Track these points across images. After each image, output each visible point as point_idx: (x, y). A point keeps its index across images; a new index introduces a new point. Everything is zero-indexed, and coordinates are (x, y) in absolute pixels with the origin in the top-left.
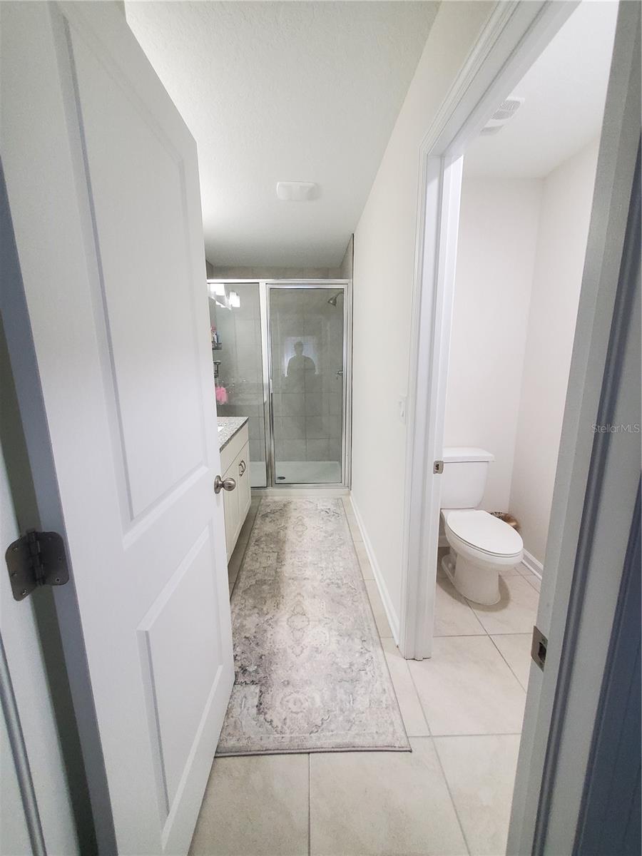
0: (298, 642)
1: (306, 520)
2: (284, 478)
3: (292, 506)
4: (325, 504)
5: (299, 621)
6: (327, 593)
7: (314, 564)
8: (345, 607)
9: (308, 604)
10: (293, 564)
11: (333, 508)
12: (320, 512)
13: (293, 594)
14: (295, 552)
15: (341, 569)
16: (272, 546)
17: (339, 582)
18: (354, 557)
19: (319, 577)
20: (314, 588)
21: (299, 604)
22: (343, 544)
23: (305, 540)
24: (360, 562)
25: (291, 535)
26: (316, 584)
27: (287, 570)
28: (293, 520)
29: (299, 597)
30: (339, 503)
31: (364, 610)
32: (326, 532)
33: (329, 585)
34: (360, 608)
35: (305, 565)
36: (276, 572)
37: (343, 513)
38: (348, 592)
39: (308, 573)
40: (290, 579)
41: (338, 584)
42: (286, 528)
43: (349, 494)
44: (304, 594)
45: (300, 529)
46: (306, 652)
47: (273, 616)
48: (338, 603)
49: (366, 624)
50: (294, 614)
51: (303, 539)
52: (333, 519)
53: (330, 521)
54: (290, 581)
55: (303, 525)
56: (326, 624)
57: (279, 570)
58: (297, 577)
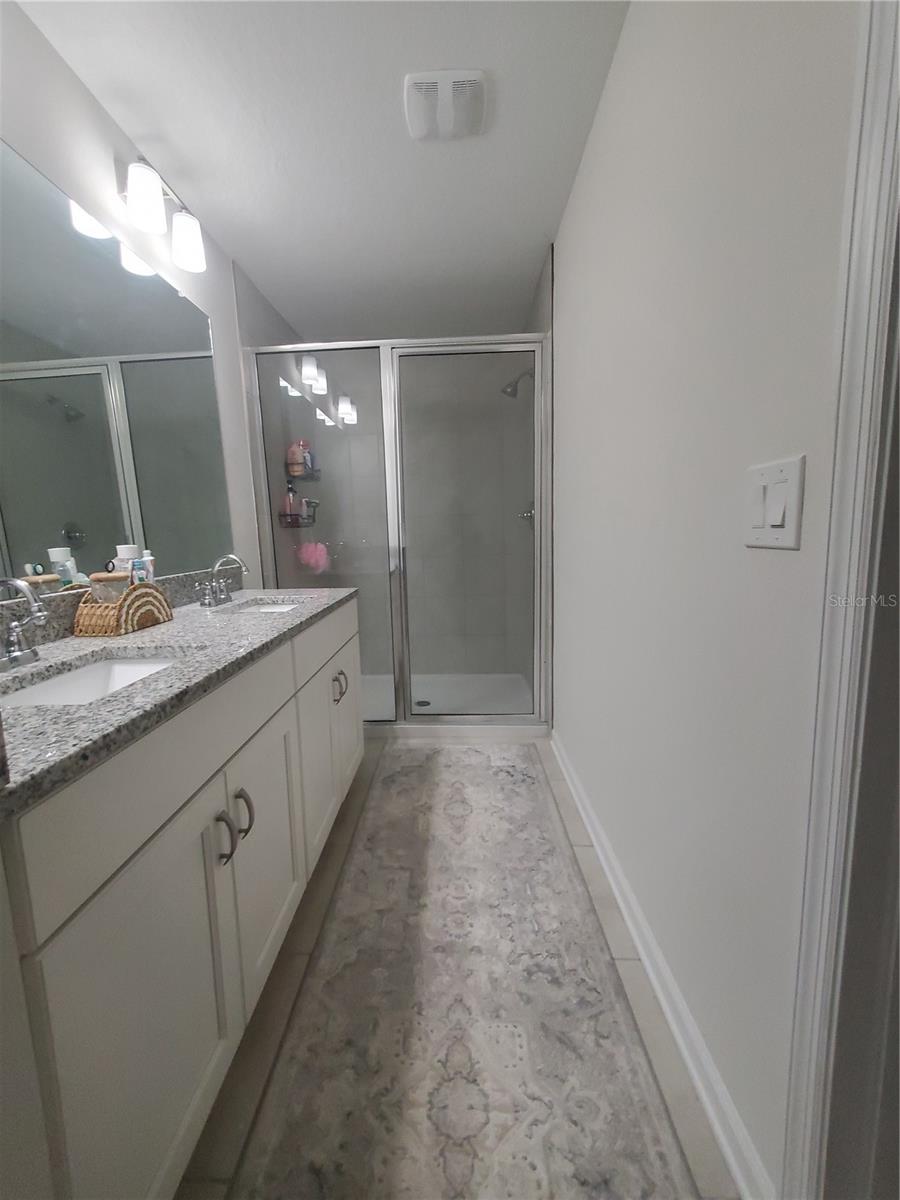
1: (470, 791)
2: (428, 704)
3: (442, 760)
4: (505, 755)
6: (529, 1001)
7: (491, 906)
8: (580, 1057)
9: (481, 1039)
10: (444, 905)
11: (521, 766)
12: (496, 774)
13: (445, 1001)
14: (447, 869)
15: (555, 925)
16: (401, 852)
17: (554, 963)
18: (580, 889)
19: (505, 947)
20: (494, 981)
21: (459, 1038)
22: (551, 852)
23: (469, 840)
24: (595, 907)
25: (440, 827)
26: (499, 969)
27: (433, 923)
28: (444, 791)
29: (459, 1012)
30: (532, 754)
31: (634, 1072)
32: (511, 820)
33: (530, 973)
34: (621, 1062)
35: (471, 908)
36: (406, 926)
37: (541, 777)
38: (583, 1002)
39: (480, 930)
40: (436, 949)
41: (551, 971)
42: (430, 808)
43: (548, 735)
44: (471, 1002)
45: (458, 810)
47: (393, 1079)
48: (560, 1040)
49: (647, 1131)
50: (447, 1075)
51: (465, 839)
52: (522, 789)
53: (518, 794)
54: (438, 956)
55: (464, 801)
57: (411, 920)
58: (452, 944)
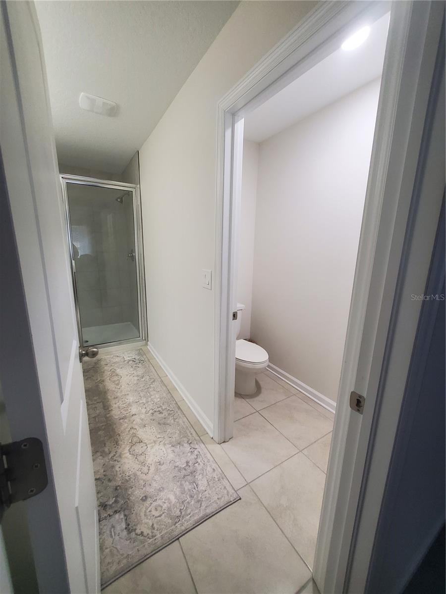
0: (143, 463)
1: (118, 371)
2: (87, 341)
3: (103, 363)
4: (131, 355)
5: (138, 449)
6: (154, 420)
7: (136, 402)
8: (170, 425)
9: (141, 433)
10: (119, 407)
11: (137, 357)
12: (128, 362)
13: (128, 430)
14: (117, 397)
15: (159, 400)
16: (95, 398)
17: (160, 409)
18: (165, 388)
19: (144, 411)
20: (142, 420)
21: (134, 435)
22: (154, 381)
23: (123, 387)
24: (170, 392)
25: (110, 385)
26: (143, 416)
27: (116, 413)
28: (107, 374)
29: (133, 431)
30: (140, 352)
31: (184, 423)
32: (138, 376)
33: (153, 414)
34: (181, 422)
35: (129, 405)
36: (106, 418)
37: (146, 359)
38: (169, 414)
39: (134, 410)
40: (120, 419)
41: (159, 411)
42: (103, 381)
43: (147, 344)
44: (136, 427)
45: (116, 378)
46: (152, 469)
47: (116, 452)
48: (164, 424)
49: (188, 432)
50: (133, 444)
51: (121, 386)
52: (140, 365)
53: (138, 367)
54: (121, 421)
55: (117, 375)
56: (160, 442)
57: (108, 416)
58: (125, 416)
